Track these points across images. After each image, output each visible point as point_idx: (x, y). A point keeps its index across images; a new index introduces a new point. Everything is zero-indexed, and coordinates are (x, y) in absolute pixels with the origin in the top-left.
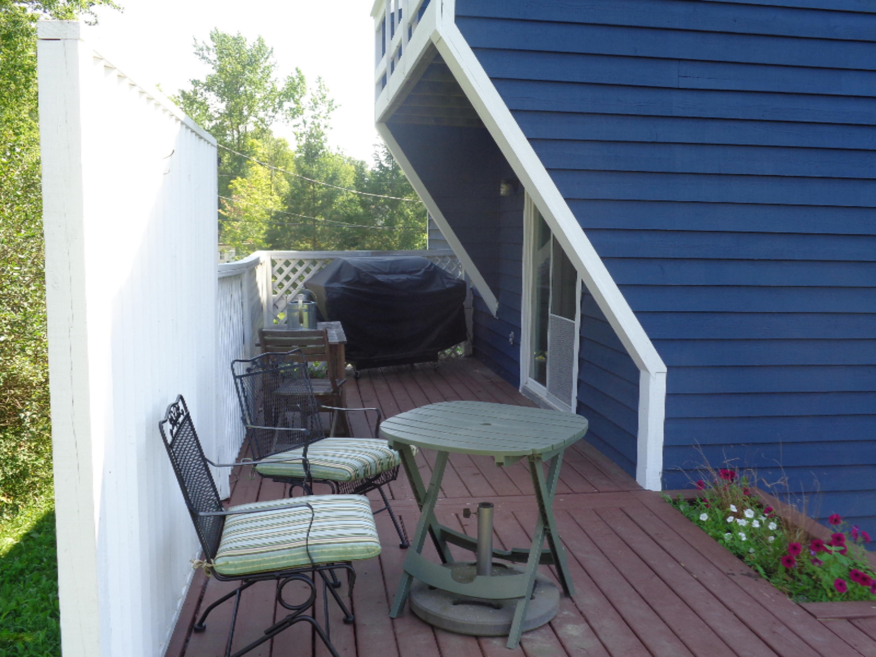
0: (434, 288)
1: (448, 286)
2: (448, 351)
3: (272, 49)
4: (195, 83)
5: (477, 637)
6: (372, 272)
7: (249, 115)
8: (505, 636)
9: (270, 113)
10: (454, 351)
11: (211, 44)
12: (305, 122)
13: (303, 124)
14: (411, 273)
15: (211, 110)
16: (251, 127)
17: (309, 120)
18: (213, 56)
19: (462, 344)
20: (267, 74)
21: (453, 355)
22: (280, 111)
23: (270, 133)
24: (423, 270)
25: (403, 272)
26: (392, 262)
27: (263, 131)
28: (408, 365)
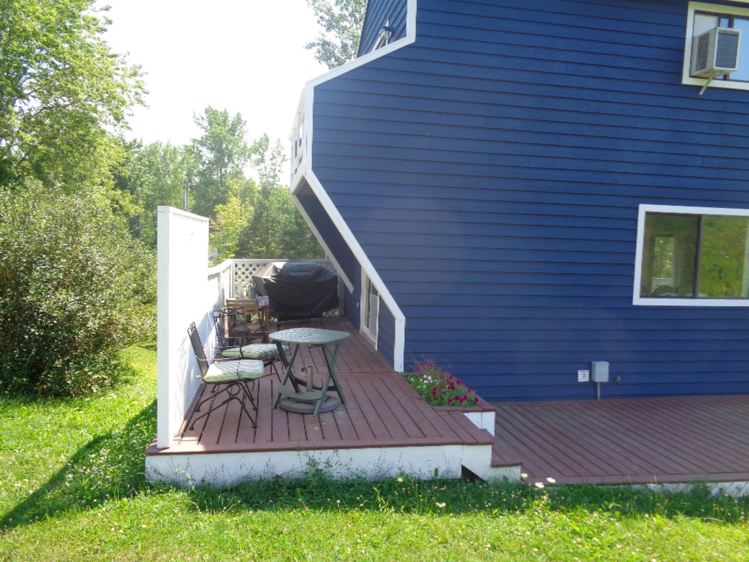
0: (320, 280)
1: (328, 278)
2: (330, 313)
3: (246, 122)
4: (194, 141)
5: (303, 414)
6: (288, 271)
7: (229, 162)
8: (313, 414)
9: (243, 162)
10: (333, 313)
11: (204, 115)
12: (266, 168)
13: (264, 169)
14: (308, 271)
15: (204, 158)
16: (229, 170)
17: (269, 167)
18: (206, 124)
19: (338, 309)
20: (241, 137)
21: (333, 315)
22: (249, 160)
23: (242, 173)
24: (315, 270)
25: (304, 271)
26: (299, 266)
27: (237, 173)
28: (307, 320)
